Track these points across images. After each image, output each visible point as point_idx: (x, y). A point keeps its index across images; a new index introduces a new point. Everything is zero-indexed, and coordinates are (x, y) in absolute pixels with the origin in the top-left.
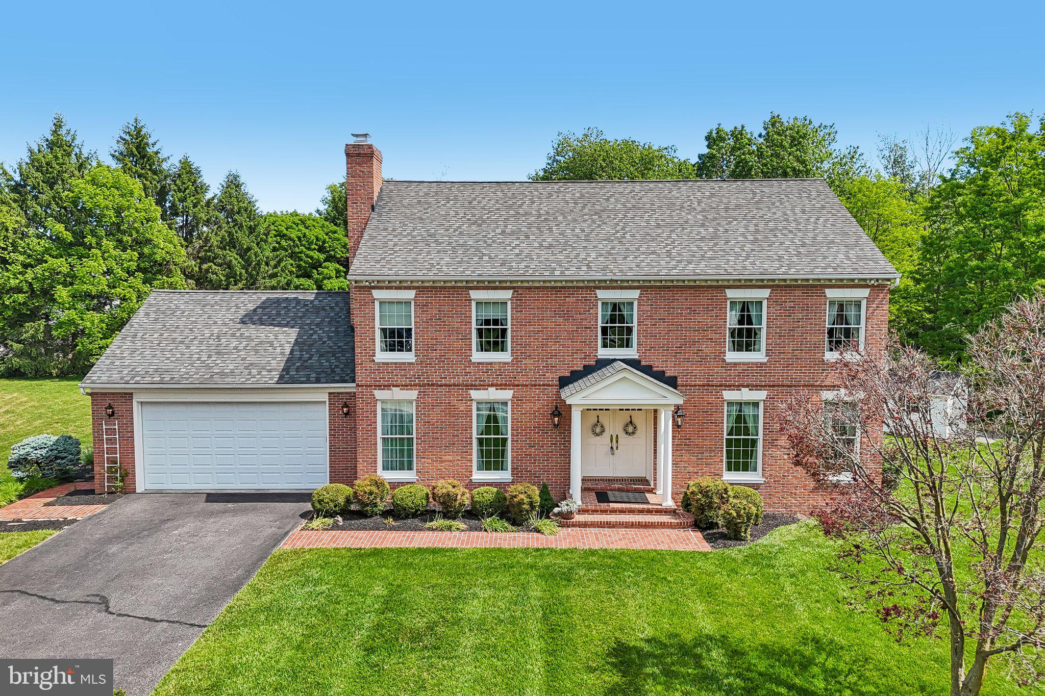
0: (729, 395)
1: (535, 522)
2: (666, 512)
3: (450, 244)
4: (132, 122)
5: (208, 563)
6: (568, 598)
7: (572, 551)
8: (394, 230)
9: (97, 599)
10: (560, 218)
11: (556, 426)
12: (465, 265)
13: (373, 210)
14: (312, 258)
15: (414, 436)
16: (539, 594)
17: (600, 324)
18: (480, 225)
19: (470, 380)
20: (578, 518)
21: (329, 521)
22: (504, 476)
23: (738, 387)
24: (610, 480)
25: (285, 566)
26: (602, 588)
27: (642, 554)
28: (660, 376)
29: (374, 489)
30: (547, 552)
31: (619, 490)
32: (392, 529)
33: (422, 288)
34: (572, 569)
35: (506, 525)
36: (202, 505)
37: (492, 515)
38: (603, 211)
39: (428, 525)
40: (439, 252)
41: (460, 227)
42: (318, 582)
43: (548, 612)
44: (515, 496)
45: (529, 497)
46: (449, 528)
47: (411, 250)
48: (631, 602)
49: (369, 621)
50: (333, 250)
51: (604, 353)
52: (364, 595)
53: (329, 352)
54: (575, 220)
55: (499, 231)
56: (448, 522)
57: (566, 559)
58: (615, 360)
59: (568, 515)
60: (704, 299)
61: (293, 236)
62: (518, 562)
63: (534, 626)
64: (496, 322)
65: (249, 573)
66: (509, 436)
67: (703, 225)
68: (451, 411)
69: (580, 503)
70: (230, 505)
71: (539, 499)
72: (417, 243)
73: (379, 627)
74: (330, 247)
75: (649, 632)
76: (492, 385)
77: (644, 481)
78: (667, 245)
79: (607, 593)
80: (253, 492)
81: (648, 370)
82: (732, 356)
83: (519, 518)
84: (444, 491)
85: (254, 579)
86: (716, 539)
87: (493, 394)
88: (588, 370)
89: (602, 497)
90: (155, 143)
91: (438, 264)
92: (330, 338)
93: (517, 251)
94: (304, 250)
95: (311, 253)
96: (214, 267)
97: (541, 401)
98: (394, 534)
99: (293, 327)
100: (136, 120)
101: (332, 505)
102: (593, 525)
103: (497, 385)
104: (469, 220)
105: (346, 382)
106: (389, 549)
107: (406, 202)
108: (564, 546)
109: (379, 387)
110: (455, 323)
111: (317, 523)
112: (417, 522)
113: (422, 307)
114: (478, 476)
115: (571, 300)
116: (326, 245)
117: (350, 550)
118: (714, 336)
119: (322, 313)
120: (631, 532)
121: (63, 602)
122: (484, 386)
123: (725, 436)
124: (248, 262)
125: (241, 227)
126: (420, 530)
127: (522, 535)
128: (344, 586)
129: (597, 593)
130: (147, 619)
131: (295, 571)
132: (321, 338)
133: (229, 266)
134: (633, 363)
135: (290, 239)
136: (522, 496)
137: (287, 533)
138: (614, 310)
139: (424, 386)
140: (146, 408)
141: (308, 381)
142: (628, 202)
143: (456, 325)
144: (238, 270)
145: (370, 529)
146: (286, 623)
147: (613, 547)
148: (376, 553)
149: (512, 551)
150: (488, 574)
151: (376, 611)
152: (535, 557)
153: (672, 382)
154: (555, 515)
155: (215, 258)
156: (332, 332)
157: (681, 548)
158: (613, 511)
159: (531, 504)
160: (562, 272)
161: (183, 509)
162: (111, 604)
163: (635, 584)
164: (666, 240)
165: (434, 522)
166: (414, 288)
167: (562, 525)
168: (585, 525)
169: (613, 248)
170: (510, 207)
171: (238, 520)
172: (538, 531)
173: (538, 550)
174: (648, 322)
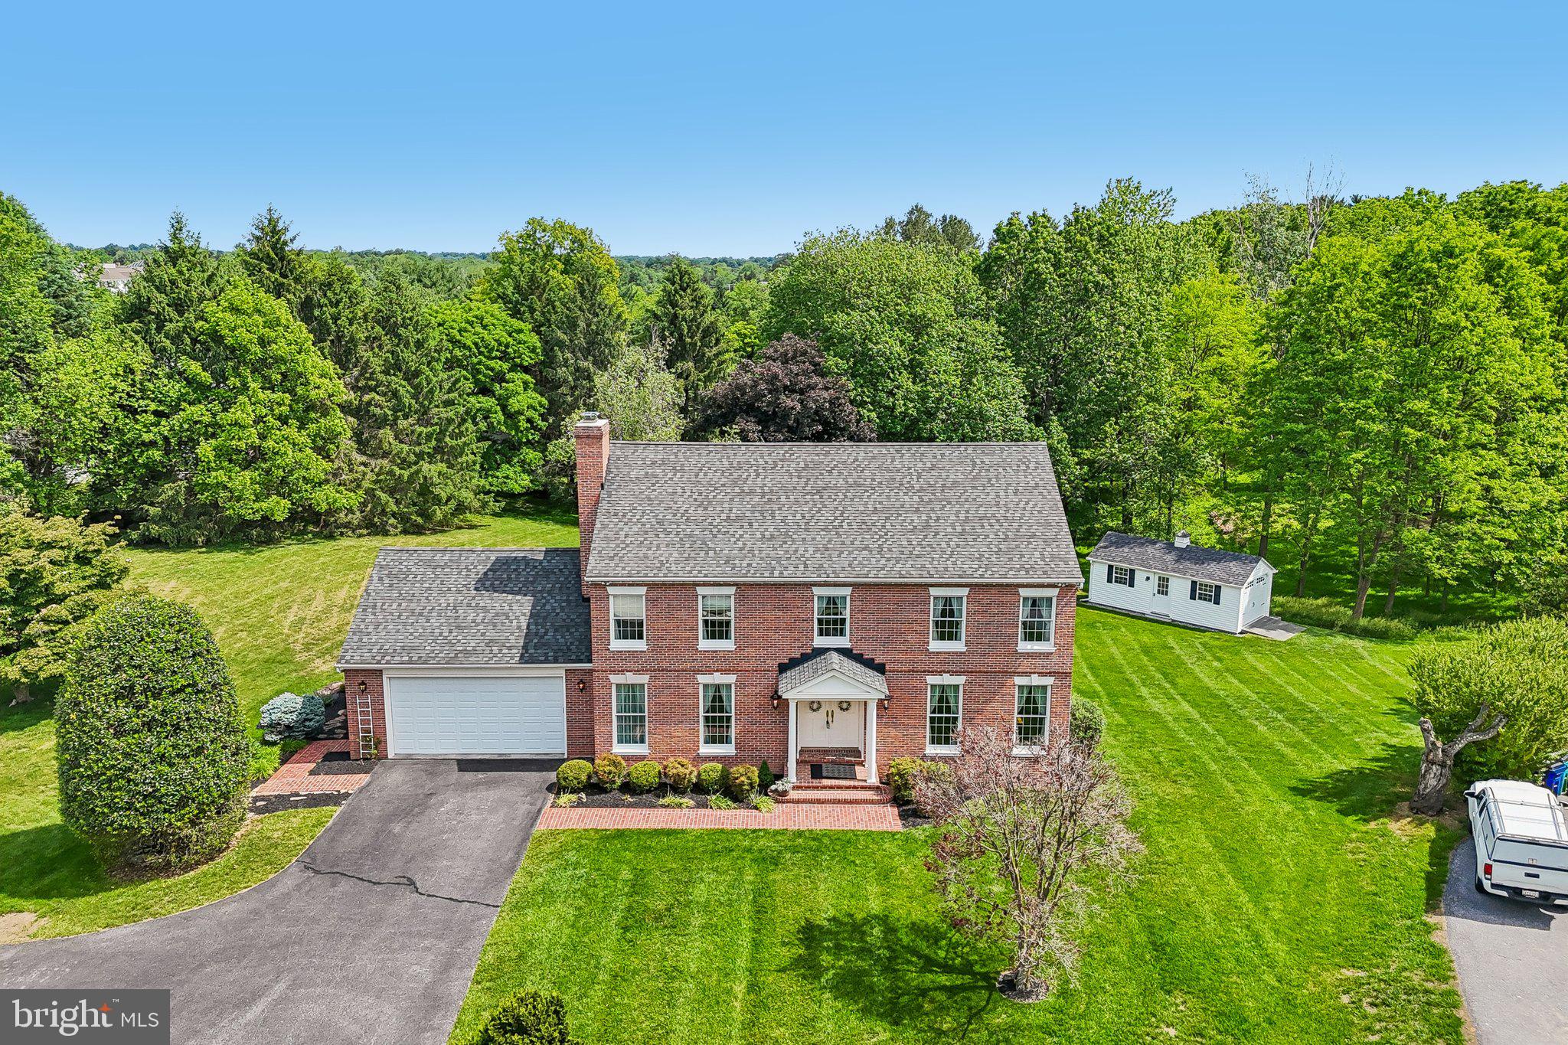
0: (932, 680)
1: (755, 798)
2: (870, 788)
3: (678, 534)
4: (265, 213)
5: (481, 844)
6: (775, 881)
7: (783, 832)
8: (624, 516)
9: (405, 881)
10: (783, 498)
11: (775, 708)
12: (692, 563)
13: (603, 488)
14: (492, 369)
15: (646, 714)
16: (751, 878)
17: (816, 616)
18: (706, 509)
19: (697, 665)
20: (793, 795)
21: (574, 797)
22: (728, 750)
23: (940, 673)
24: (826, 751)
25: (547, 848)
26: (803, 872)
27: (840, 835)
28: (869, 664)
29: (612, 769)
30: (762, 834)
31: (833, 762)
32: (630, 806)
33: (651, 586)
34: (780, 852)
35: (729, 803)
36: (455, 775)
37: (717, 791)
38: (824, 489)
39: (661, 801)
40: (667, 545)
41: (686, 511)
42: (577, 865)
43: (758, 893)
44: (737, 778)
45: (748, 778)
46: (680, 806)
47: (642, 543)
48: (822, 887)
49: (622, 903)
50: (519, 357)
51: (819, 642)
52: (615, 880)
53: (562, 626)
54: (797, 502)
55: (724, 516)
56: (678, 800)
57: (777, 842)
58: (828, 650)
59: (785, 793)
60: (909, 597)
61: (469, 343)
62: (737, 845)
63: (746, 908)
64: (720, 613)
65: (518, 854)
66: (733, 714)
67: (917, 510)
68: (679, 692)
69: (794, 780)
70: (481, 775)
71: (758, 780)
72: (646, 533)
73: (629, 908)
74: (515, 352)
75: (831, 913)
76: (717, 671)
77: (856, 752)
78: (881, 537)
79: (805, 877)
80: (496, 757)
81: (859, 659)
82: (935, 645)
83: (740, 797)
84: (675, 771)
85: (524, 862)
86: (909, 816)
87: (718, 678)
88: (805, 658)
89: (817, 772)
90: (294, 238)
91: (667, 562)
92: (562, 608)
93: (740, 545)
94: (484, 359)
95: (492, 363)
96: (377, 397)
97: (759, 686)
98: (632, 812)
99: (525, 595)
100: (270, 210)
101: (575, 782)
102: (805, 801)
103: (721, 670)
104: (695, 500)
105: (581, 661)
106: (630, 830)
107: (633, 474)
108: (777, 826)
109: (614, 672)
110: (683, 615)
111: (565, 798)
112: (650, 797)
113: (651, 602)
114: (705, 750)
115: (789, 595)
116: (510, 350)
117: (597, 831)
118: (918, 628)
119: (553, 578)
120: (838, 808)
121: (379, 883)
122: (710, 672)
123: (929, 714)
124: (418, 388)
125: (407, 345)
126: (655, 807)
127: (743, 812)
128: (598, 870)
129: (797, 876)
130: (451, 899)
131: (554, 855)
132: (554, 609)
133: (395, 394)
134: (845, 652)
135: (465, 347)
136: (742, 779)
137: (539, 811)
138: (828, 603)
139: (655, 671)
140: (392, 681)
141: (546, 661)
142: (850, 475)
143: (684, 617)
144: (407, 400)
145: (611, 807)
146: (559, 906)
147: (818, 827)
148: (620, 834)
149: (734, 832)
150: (712, 858)
151: (626, 894)
152: (752, 839)
153: (880, 669)
154: (772, 791)
155: (377, 386)
156: (564, 601)
157: (875, 827)
158: (824, 788)
159: (751, 784)
160: (781, 573)
161: (440, 780)
162: (418, 885)
163: (829, 868)
164: (880, 530)
165: (666, 799)
166: (645, 585)
167: (777, 802)
168: (798, 802)
169: (830, 541)
170: (735, 482)
171: (492, 795)
172: (756, 808)
173: (754, 831)
174: (859, 616)
